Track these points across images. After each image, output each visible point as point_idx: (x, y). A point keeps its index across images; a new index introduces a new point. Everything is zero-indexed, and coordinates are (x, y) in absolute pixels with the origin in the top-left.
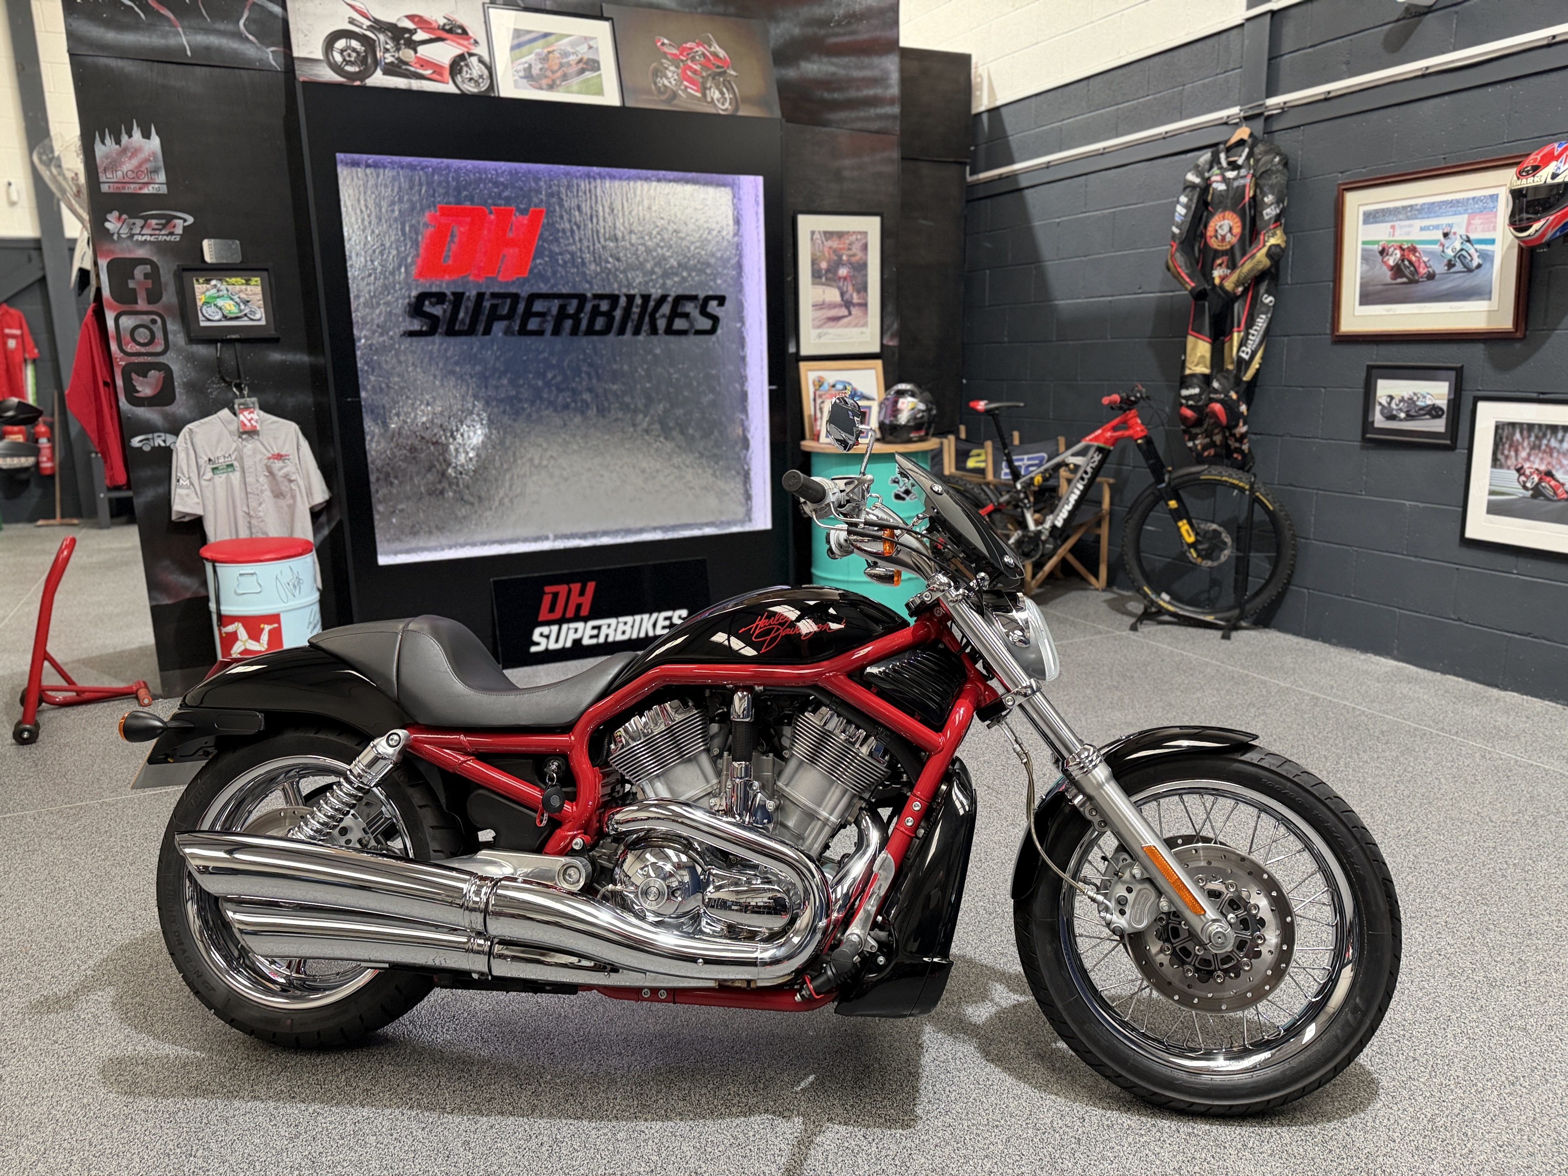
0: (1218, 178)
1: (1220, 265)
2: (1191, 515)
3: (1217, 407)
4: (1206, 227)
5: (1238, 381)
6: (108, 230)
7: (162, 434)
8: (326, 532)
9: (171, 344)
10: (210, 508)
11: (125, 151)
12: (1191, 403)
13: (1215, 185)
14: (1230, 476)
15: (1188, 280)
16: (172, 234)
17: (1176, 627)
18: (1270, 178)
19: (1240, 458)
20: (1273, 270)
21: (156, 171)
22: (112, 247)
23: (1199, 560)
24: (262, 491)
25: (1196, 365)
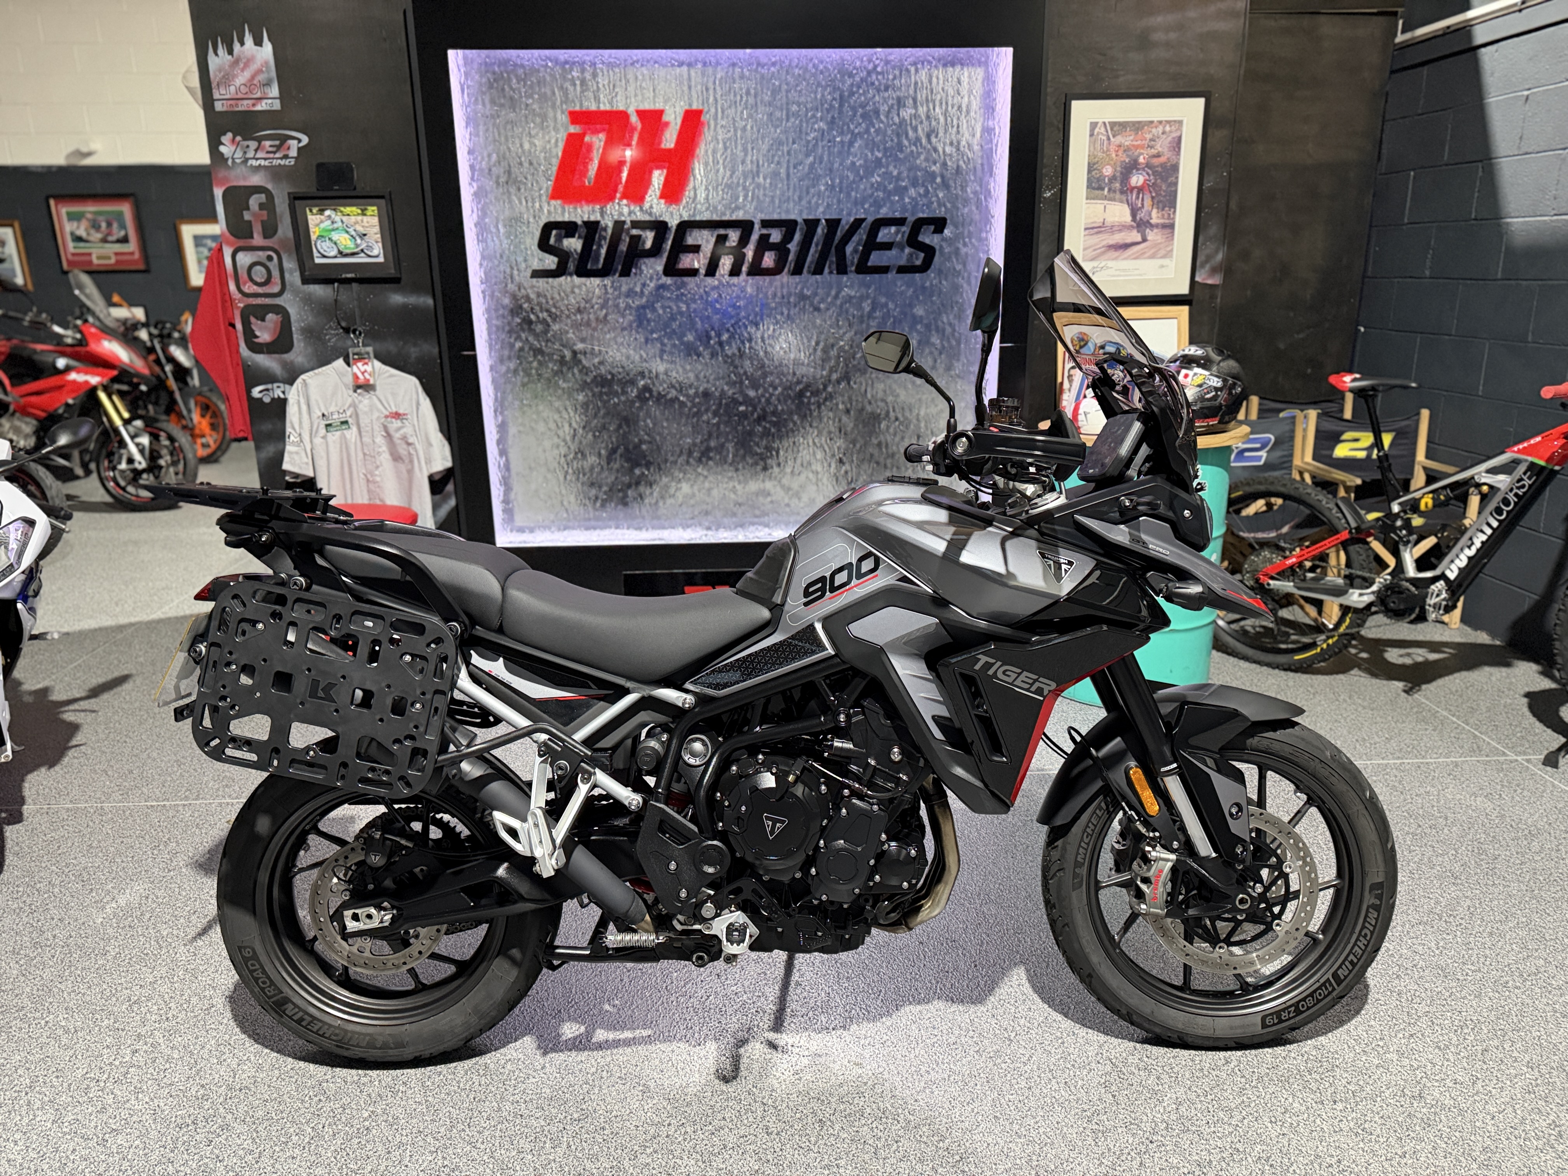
7: (281, 385)
9: (287, 283)
10: (322, 470)
16: (286, 157)
21: (268, 84)
22: (227, 174)
24: (380, 454)
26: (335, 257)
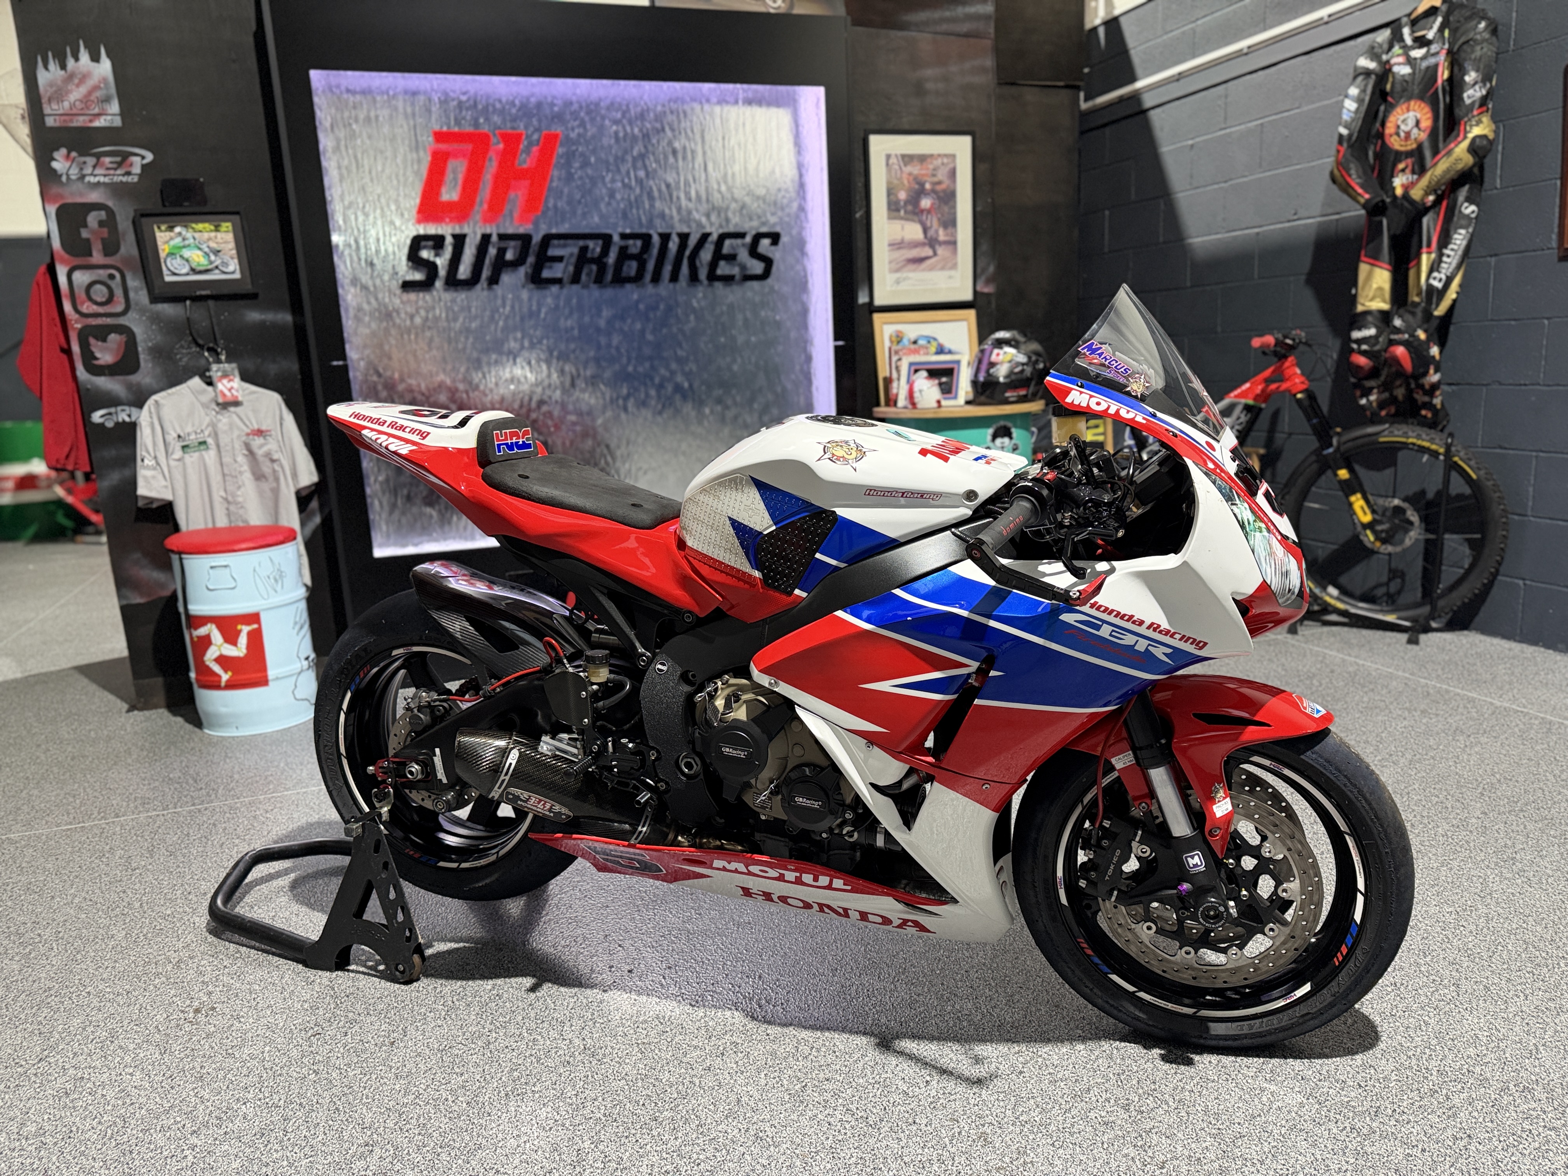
0: (1401, 59)
1: (1403, 170)
2: (1367, 487)
3: (1400, 350)
4: (1383, 124)
5: (1428, 315)
6: (55, 171)
7: (127, 408)
8: (317, 520)
9: (132, 303)
10: (180, 493)
11: (71, 77)
12: (1364, 347)
13: (1396, 69)
14: (1419, 437)
15: (1360, 191)
16: (128, 173)
17: (1346, 629)
18: (1473, 51)
19: (1429, 415)
20: (1476, 170)
21: (107, 100)
22: (60, 190)
23: (1378, 544)
24: (241, 473)
25: (1372, 300)
26: (187, 274)
